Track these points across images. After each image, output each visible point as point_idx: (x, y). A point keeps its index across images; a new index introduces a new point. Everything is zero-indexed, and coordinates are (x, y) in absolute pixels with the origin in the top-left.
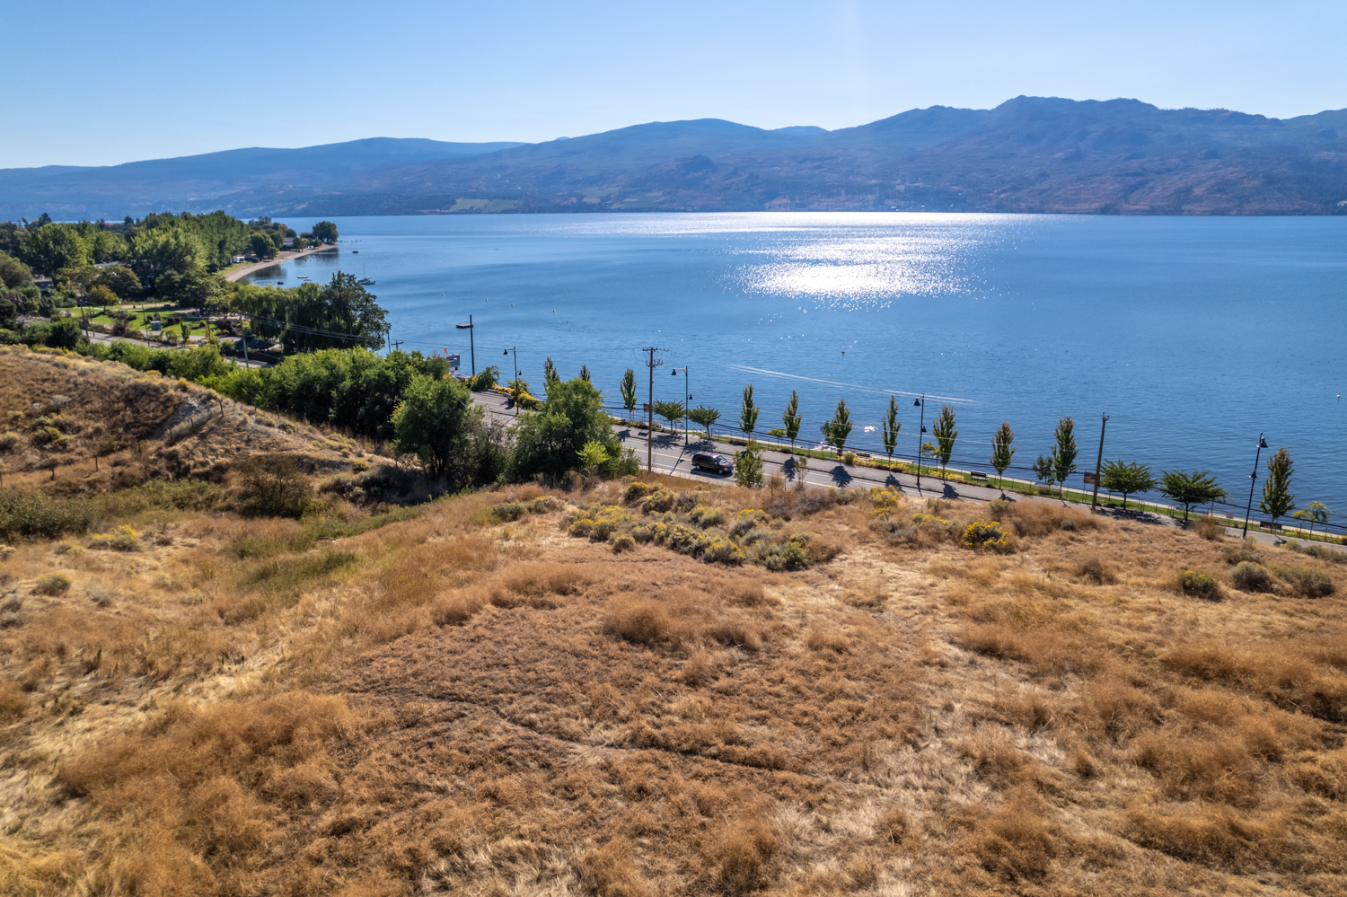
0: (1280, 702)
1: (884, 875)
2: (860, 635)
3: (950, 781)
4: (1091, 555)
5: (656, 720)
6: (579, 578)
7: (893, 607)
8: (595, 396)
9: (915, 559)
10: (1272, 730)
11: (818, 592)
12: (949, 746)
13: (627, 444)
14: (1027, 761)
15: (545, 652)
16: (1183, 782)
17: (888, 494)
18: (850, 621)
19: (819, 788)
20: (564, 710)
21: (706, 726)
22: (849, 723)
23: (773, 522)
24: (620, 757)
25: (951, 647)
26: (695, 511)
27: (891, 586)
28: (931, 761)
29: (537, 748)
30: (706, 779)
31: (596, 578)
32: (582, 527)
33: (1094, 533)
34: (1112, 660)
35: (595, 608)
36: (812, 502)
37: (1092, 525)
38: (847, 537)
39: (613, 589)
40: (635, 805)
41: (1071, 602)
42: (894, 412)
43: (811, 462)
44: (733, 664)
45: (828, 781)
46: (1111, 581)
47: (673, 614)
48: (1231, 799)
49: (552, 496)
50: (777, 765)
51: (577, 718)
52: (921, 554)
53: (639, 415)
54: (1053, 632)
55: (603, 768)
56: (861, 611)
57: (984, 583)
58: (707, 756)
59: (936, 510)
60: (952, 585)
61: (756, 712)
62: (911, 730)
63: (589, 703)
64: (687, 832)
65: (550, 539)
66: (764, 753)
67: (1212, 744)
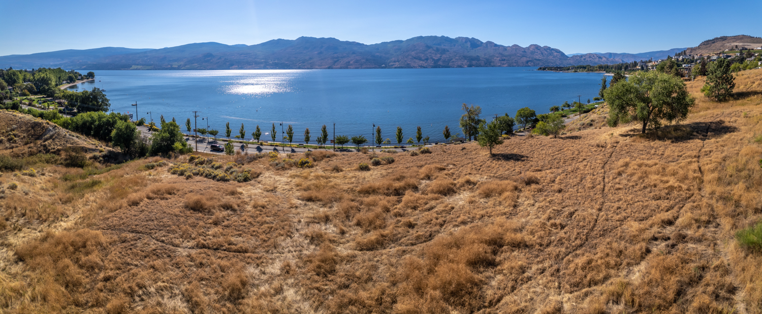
0: (388, 195)
1: (285, 287)
2: (270, 201)
3: (303, 247)
4: (335, 164)
5: (204, 238)
6: (175, 189)
7: (279, 190)
8: (177, 127)
9: (285, 173)
10: (387, 203)
11: (255, 188)
12: (301, 235)
13: (188, 143)
14: (326, 234)
15: (166, 215)
16: (368, 227)
17: (275, 153)
18: (266, 197)
19: (261, 258)
20: (174, 236)
21: (221, 239)
22: (269, 233)
23: (238, 166)
24: (193, 252)
25: (298, 201)
26: (212, 164)
27: (278, 183)
28: (296, 241)
29: (166, 250)
30: (222, 259)
31: (181, 188)
32: (175, 171)
33: (335, 157)
34: (345, 195)
35: (181, 199)
36: (251, 158)
37: (334, 155)
38: (263, 169)
39: (187, 192)
40: (200, 269)
41: (331, 180)
42: (274, 128)
43: (249, 145)
44: (229, 216)
45: (263, 255)
46: (342, 171)
47: (207, 200)
48: (380, 227)
49: (164, 161)
50: (246, 251)
51: (178, 239)
52: (286, 171)
53: (192, 133)
54: (327, 190)
55: (188, 256)
56: (269, 193)
57: (306, 178)
58: (222, 250)
59: (290, 157)
60: (297, 180)
61: (238, 233)
62: (289, 231)
63: (182, 233)
64: (217, 279)
65: (165, 175)
66: (241, 247)
67: (374, 212)
